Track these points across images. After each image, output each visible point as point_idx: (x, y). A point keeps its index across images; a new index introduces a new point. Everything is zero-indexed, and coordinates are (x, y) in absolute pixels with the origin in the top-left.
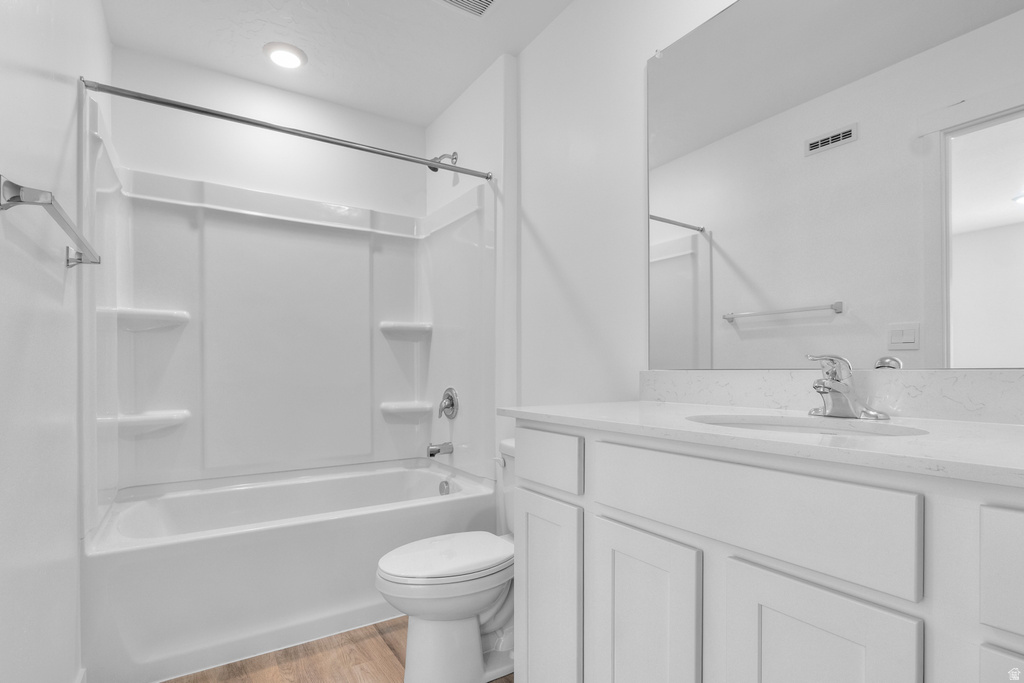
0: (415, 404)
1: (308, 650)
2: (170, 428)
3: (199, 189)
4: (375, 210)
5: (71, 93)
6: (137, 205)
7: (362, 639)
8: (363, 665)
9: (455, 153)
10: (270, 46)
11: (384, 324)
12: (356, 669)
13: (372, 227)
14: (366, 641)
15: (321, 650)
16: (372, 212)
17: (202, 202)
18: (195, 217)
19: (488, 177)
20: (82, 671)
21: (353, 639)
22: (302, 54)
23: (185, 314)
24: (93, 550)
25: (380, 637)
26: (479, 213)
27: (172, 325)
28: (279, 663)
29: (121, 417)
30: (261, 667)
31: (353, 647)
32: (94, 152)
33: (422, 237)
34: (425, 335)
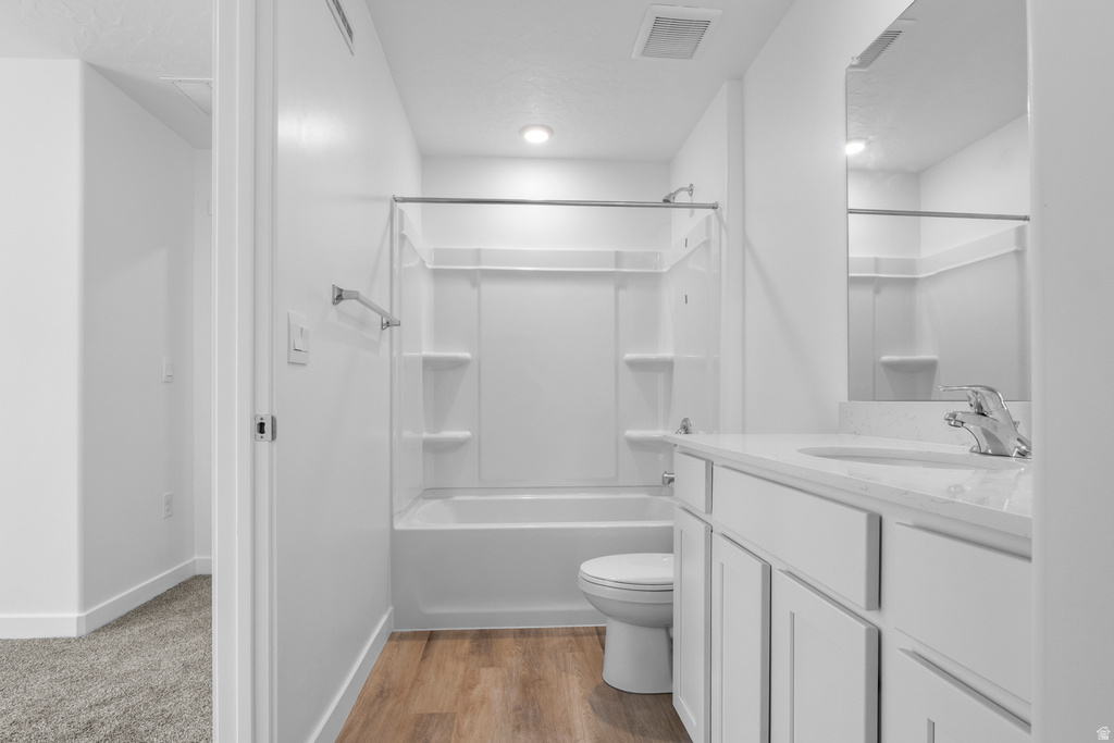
0: (657, 433)
1: (538, 633)
2: (457, 445)
3: (478, 255)
4: (620, 250)
5: (385, 209)
6: (438, 274)
7: (581, 635)
8: (576, 654)
9: (691, 185)
10: (523, 130)
11: (629, 356)
12: (569, 655)
13: (616, 267)
14: (584, 638)
15: (548, 636)
16: (617, 253)
17: (479, 263)
18: (476, 277)
19: (714, 207)
20: (391, 608)
21: (574, 633)
22: (550, 130)
23: (467, 355)
24: (399, 526)
25: (596, 637)
26: (707, 243)
27: (459, 364)
28: (515, 637)
29: (425, 435)
30: (502, 637)
31: (573, 639)
32: (401, 247)
33: (665, 270)
34: (667, 366)
